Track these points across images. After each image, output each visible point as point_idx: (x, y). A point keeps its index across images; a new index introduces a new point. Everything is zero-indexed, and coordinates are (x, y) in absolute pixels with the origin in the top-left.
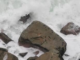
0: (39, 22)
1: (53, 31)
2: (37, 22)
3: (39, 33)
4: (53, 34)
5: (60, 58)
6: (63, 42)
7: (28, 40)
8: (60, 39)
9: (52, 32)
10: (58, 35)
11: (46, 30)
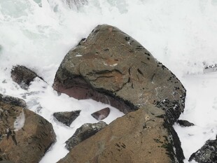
0: (113, 28)
1: (149, 55)
2: (107, 29)
3: (112, 59)
4: (149, 62)
5: (166, 130)
6: (177, 85)
7: (80, 76)
8: (168, 78)
9: (148, 59)
10: (163, 66)
11: (131, 51)
